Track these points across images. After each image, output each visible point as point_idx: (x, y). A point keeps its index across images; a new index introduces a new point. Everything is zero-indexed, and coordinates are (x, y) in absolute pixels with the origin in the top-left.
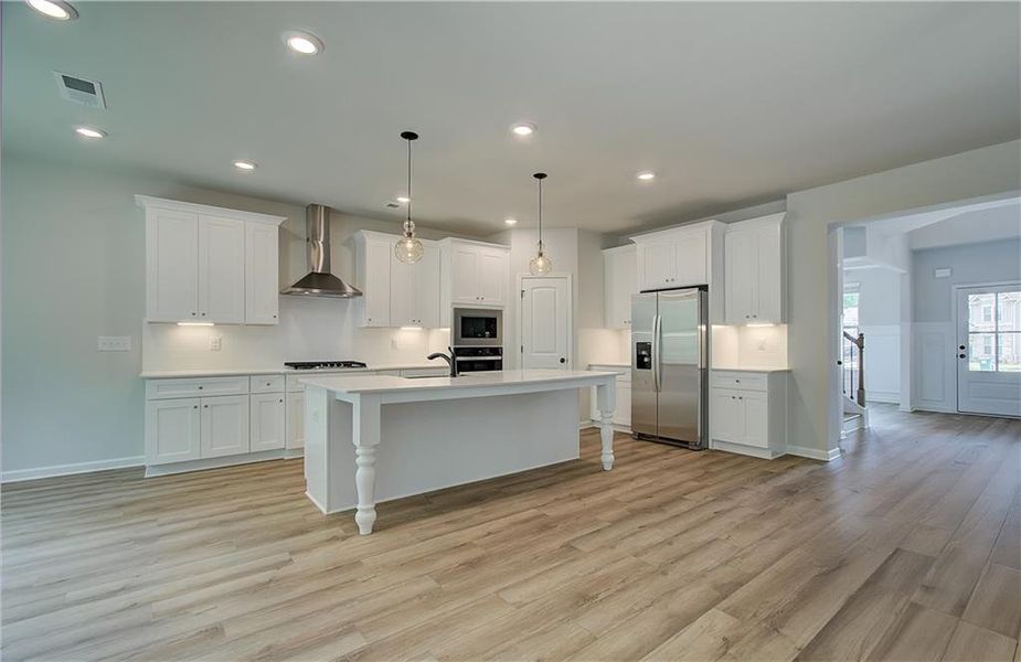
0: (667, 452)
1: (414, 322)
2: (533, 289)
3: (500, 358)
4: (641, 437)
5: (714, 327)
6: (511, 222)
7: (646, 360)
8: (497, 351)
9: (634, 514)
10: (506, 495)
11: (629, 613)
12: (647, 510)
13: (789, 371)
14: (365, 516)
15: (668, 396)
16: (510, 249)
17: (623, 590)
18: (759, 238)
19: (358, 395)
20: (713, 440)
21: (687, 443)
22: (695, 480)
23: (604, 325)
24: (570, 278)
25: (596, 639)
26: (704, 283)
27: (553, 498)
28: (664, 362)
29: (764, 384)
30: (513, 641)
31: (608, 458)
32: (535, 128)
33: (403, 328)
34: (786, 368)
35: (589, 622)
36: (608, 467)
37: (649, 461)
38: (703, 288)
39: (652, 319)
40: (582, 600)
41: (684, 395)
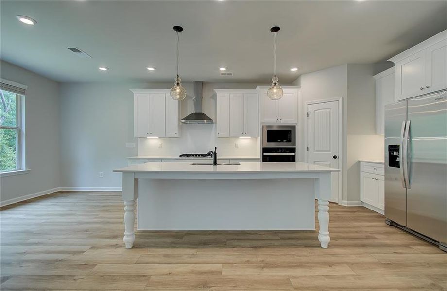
1: (244, 134)
2: (315, 110)
3: (294, 154)
4: (393, 224)
6: (293, 70)
8: (293, 150)
14: (128, 239)
16: (301, 87)
19: (122, 173)
23: (376, 132)
24: (340, 100)
31: (324, 238)
33: (241, 137)
36: (324, 245)
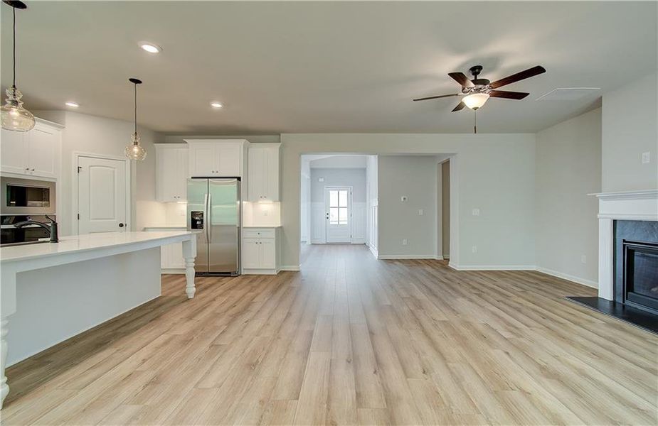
0: (219, 281)
2: (90, 166)
5: (244, 202)
6: (72, 105)
7: (198, 223)
9: (234, 317)
10: (126, 334)
11: (281, 360)
12: (240, 313)
13: (281, 227)
15: (217, 245)
16: (64, 127)
17: (268, 352)
18: (267, 154)
20: (244, 269)
21: (230, 273)
22: (250, 291)
23: (155, 198)
24: (129, 161)
25: (277, 378)
26: (238, 176)
27: (171, 324)
28: (213, 224)
29: (273, 234)
30: (236, 403)
31: (191, 289)
32: (161, 49)
34: (280, 225)
35: (266, 374)
36: (191, 296)
37: (213, 288)
38: (239, 179)
39: (204, 196)
40: (252, 366)
41: (227, 245)
